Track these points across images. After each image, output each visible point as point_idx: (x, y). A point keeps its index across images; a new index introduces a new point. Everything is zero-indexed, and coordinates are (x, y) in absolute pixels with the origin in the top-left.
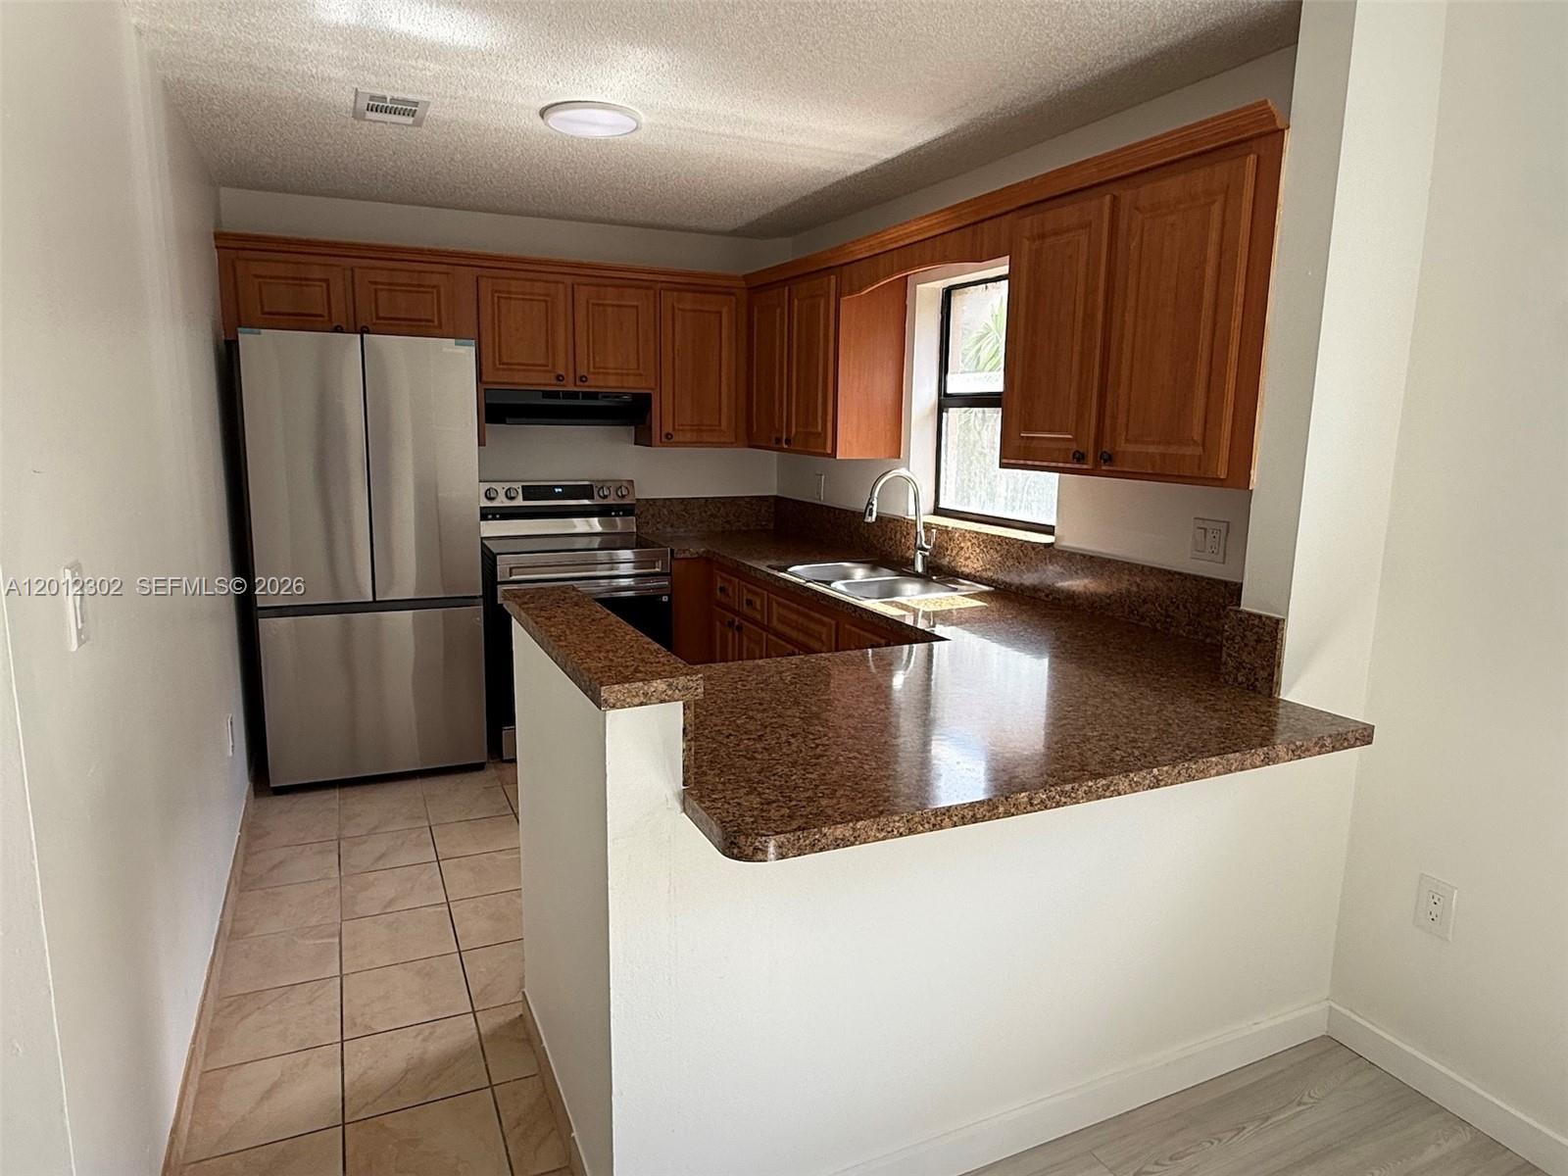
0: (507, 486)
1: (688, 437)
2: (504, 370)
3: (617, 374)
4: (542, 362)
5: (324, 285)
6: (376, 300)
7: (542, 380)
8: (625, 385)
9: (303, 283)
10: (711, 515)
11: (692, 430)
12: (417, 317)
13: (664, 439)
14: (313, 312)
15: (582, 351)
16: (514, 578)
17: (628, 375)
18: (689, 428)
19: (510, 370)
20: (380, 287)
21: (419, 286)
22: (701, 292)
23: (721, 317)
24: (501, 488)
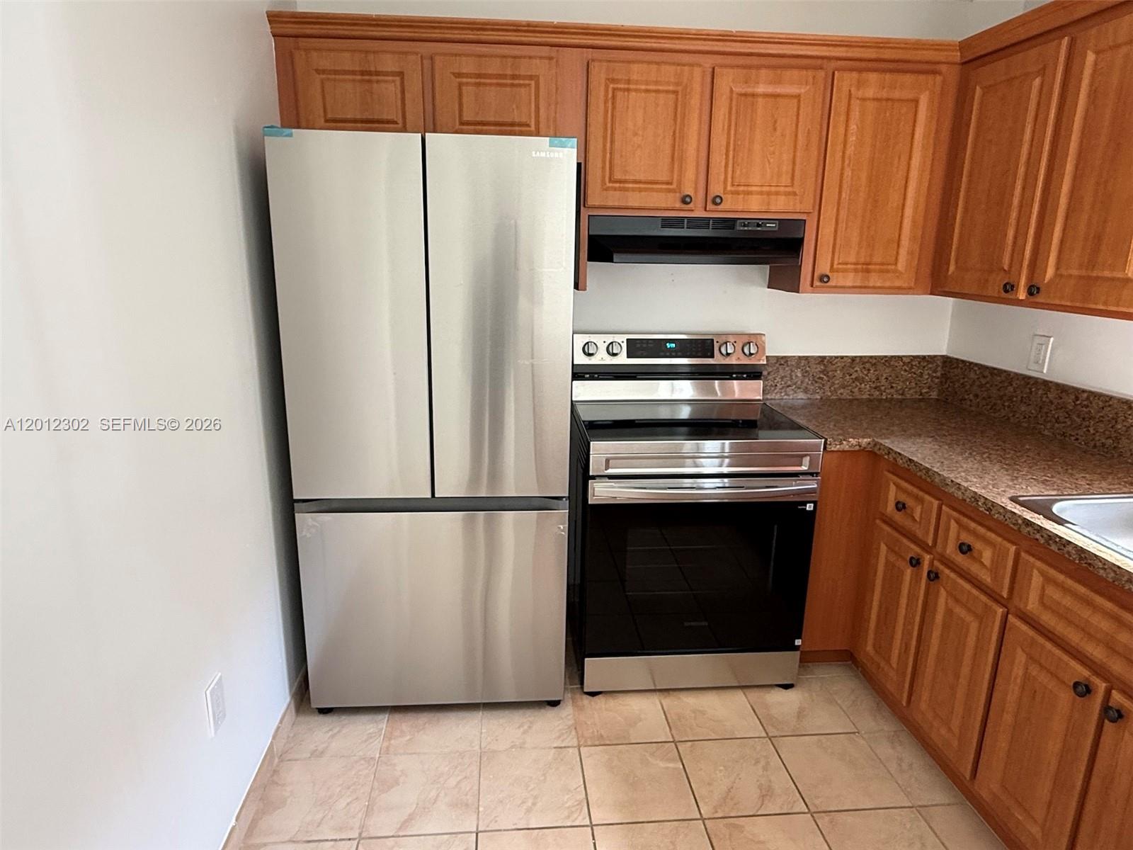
0: (609, 339)
1: (850, 280)
2: (615, 189)
3: (761, 193)
4: (665, 179)
5: (398, 79)
6: (460, 95)
7: (662, 203)
8: (773, 208)
9: (374, 78)
10: (856, 379)
11: (856, 271)
12: (509, 120)
13: (817, 283)
14: (385, 117)
15: (718, 159)
16: (611, 471)
17: (777, 193)
18: (853, 266)
19: (621, 189)
20: (464, 80)
21: (514, 77)
22: (891, 71)
23: (917, 107)
24: (601, 341)
